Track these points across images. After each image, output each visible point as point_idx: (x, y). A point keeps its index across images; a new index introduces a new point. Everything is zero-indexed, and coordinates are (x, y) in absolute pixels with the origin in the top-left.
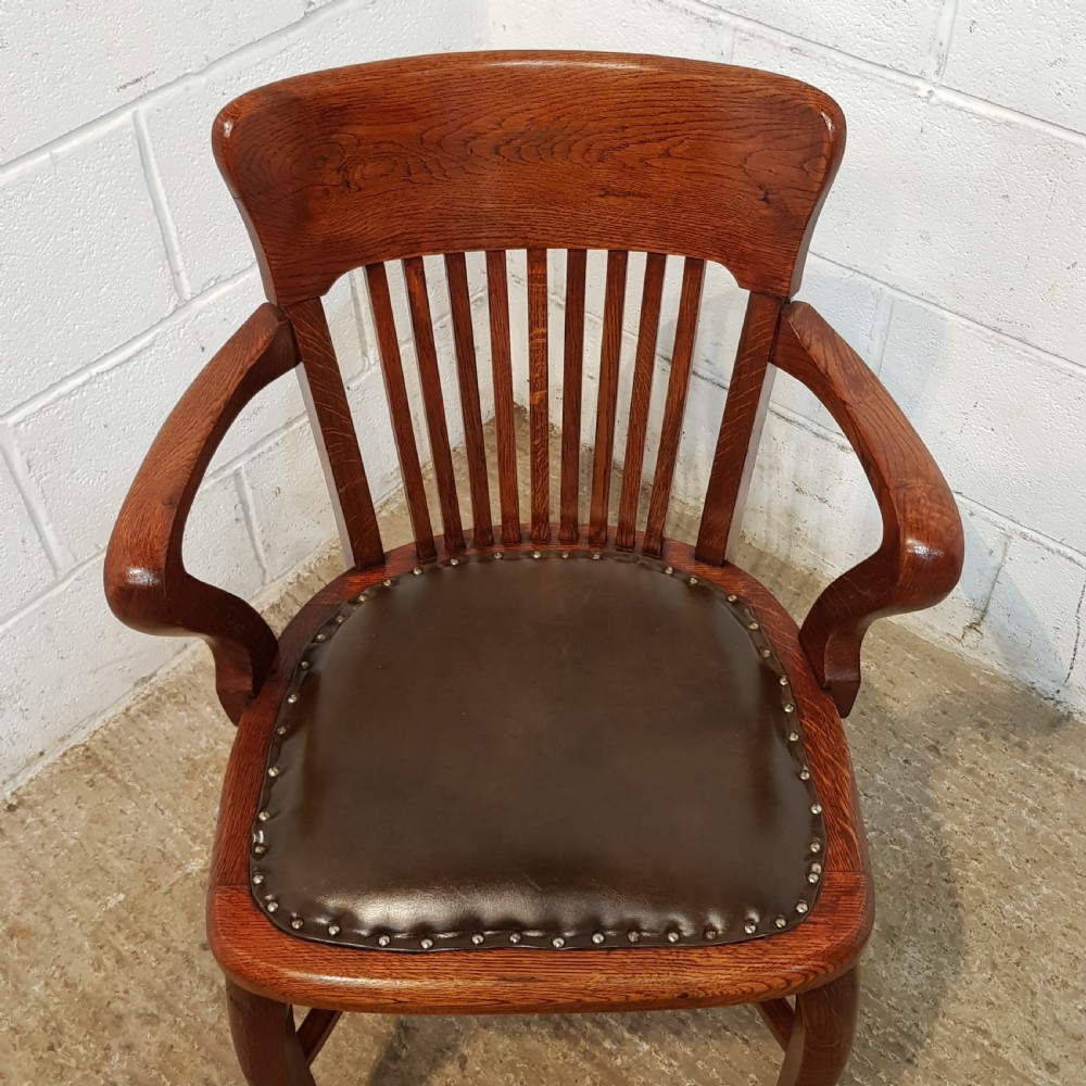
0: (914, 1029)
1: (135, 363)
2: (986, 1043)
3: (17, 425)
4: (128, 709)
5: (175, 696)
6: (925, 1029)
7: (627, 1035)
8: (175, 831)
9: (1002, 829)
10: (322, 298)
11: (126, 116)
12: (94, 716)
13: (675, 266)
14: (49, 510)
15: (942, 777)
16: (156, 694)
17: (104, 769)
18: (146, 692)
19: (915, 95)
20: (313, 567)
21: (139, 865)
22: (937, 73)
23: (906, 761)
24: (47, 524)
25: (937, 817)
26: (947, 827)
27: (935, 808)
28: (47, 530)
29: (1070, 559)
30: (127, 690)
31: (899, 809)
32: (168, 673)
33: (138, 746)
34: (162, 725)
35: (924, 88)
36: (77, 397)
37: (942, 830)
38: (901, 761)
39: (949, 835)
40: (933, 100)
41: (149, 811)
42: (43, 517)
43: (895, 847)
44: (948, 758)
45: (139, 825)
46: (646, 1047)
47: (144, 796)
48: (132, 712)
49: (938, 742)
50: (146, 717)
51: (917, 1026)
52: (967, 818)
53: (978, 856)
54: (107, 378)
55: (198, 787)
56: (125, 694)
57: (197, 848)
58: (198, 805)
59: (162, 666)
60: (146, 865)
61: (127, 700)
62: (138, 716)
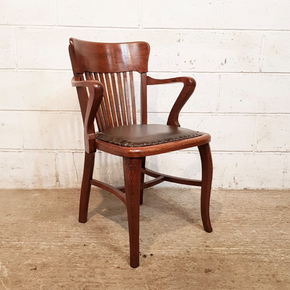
19: (15, 72)
22: (17, 67)
29: (69, 152)
35: (15, 70)
40: (18, 72)
52: (70, 202)
53: (75, 205)
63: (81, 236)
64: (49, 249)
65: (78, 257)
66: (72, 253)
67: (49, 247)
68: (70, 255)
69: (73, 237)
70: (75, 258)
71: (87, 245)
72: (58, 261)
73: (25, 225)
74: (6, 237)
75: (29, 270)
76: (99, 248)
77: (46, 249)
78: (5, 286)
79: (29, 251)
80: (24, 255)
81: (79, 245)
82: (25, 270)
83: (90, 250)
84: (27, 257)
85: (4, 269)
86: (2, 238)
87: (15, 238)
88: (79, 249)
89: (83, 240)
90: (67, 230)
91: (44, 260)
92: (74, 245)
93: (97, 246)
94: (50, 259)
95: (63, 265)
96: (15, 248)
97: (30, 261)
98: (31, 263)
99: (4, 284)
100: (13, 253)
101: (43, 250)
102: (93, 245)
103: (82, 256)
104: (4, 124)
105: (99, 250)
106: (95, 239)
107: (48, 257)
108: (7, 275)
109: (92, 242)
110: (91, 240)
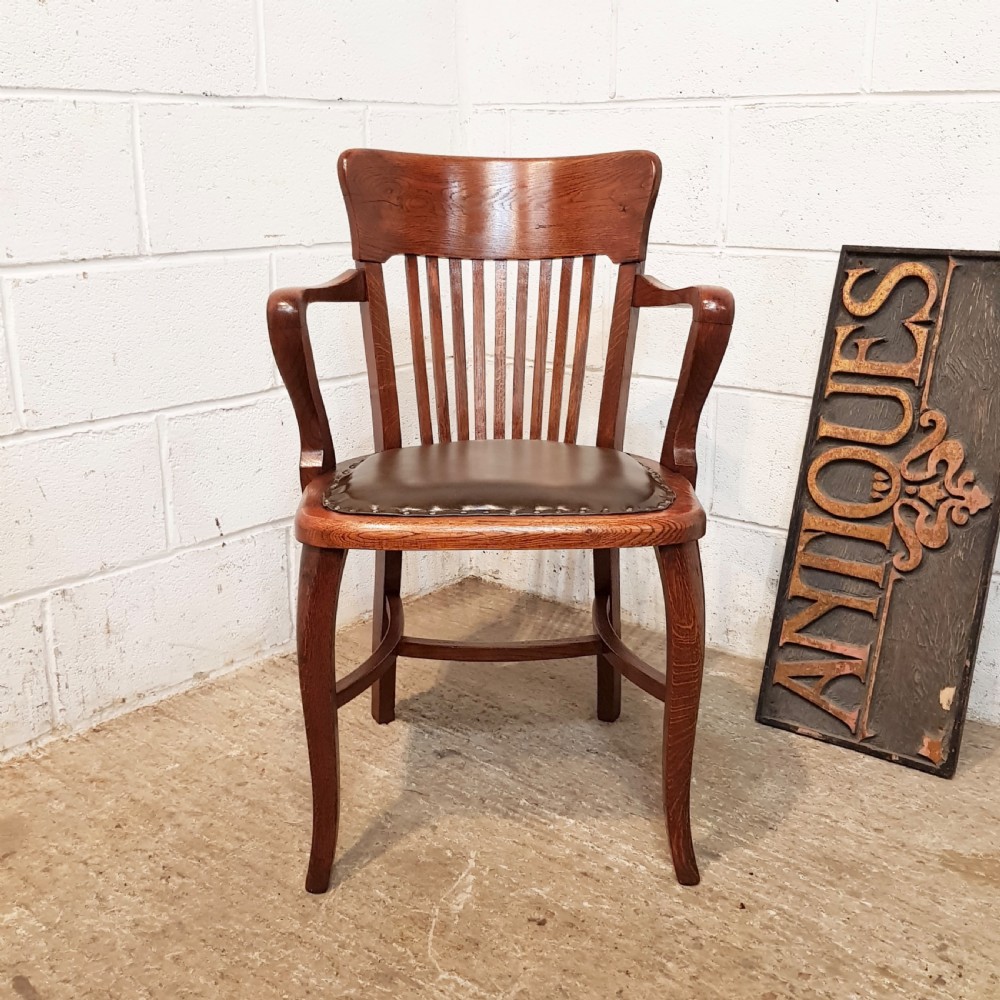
0: (774, 815)
1: (243, 413)
2: (828, 821)
3: (171, 419)
4: (187, 692)
6: (782, 815)
7: (557, 817)
8: (220, 739)
10: (383, 264)
11: (265, 254)
12: (164, 688)
13: (578, 263)
14: (174, 493)
16: (208, 686)
17: (168, 716)
18: (202, 685)
19: (714, 257)
21: (191, 753)
22: (723, 240)
24: (171, 503)
28: (170, 508)
30: (188, 677)
32: (219, 677)
33: (193, 706)
34: (212, 698)
35: (716, 251)
36: (206, 419)
40: (723, 257)
41: (200, 732)
42: (169, 499)
45: (192, 737)
46: (572, 821)
47: (197, 726)
48: (190, 693)
50: (200, 695)
51: (776, 814)
54: (225, 414)
55: (237, 722)
56: (187, 681)
57: (235, 746)
58: (237, 729)
59: (214, 670)
60: (196, 753)
61: (187, 687)
62: (194, 694)
63: (753, 869)
64: (627, 874)
65: (688, 940)
66: (683, 915)
67: (631, 865)
68: (669, 923)
69: (726, 863)
70: (680, 938)
71: (749, 907)
72: (622, 924)
73: (618, 767)
74: (541, 787)
75: (525, 920)
76: (784, 935)
77: (616, 870)
78: (433, 941)
79: (568, 857)
80: (546, 862)
81: (725, 898)
82: (515, 914)
83: (750, 930)
84: (550, 875)
85: (466, 887)
86: (530, 786)
87: (564, 798)
88: (715, 910)
89: (750, 886)
90: (723, 830)
91: (586, 904)
92: (711, 890)
93: (782, 927)
94: (606, 907)
95: (626, 946)
96: (542, 831)
97: (544, 892)
98: (545, 897)
99: (434, 934)
100: (524, 845)
101: (608, 868)
102: (771, 919)
103: (704, 942)
104: (665, 423)
105: (777, 942)
106: (791, 897)
107: (604, 900)
108: (461, 907)
109: (775, 905)
110: (776, 896)
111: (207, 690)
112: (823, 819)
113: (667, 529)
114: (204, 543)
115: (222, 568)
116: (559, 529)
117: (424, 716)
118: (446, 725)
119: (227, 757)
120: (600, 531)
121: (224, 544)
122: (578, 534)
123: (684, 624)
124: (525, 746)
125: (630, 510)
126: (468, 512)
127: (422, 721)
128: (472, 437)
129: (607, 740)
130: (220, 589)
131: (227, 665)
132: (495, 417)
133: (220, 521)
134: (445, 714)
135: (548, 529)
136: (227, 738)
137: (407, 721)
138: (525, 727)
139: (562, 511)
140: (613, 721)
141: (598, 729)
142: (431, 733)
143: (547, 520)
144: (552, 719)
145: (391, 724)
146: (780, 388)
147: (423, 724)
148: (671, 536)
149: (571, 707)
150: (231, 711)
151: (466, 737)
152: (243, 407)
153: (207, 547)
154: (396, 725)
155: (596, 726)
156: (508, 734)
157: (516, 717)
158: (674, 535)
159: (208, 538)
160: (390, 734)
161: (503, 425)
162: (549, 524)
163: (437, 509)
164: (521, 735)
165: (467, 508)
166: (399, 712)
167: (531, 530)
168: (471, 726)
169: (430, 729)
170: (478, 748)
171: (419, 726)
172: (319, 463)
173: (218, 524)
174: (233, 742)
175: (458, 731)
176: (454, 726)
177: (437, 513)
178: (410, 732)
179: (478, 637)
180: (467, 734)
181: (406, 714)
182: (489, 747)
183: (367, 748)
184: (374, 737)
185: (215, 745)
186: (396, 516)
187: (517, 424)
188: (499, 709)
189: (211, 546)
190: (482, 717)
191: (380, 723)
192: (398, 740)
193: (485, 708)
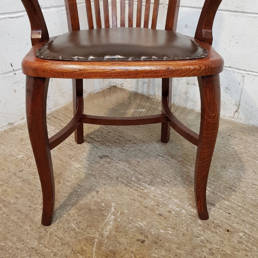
0: (234, 184)
1: (18, 19)
2: (256, 187)
4: (5, 130)
5: (19, 128)
6: (237, 184)
7: (147, 186)
8: (15, 151)
9: (251, 148)
15: (233, 140)
16: (14, 128)
18: (11, 127)
20: (60, 109)
21: (3, 157)
23: (222, 137)
25: (232, 146)
26: (236, 148)
27: (232, 145)
30: (6, 125)
31: (222, 145)
32: (18, 124)
33: (7, 136)
34: (15, 133)
36: (2, 21)
37: (235, 149)
38: (221, 138)
39: (237, 150)
41: (8, 147)
43: (222, 152)
44: (234, 137)
45: (5, 149)
46: (153, 188)
47: (7, 145)
48: (6, 131)
49: (230, 134)
50: (10, 131)
51: (235, 184)
52: (241, 147)
53: (246, 153)
54: (10, 20)
55: (23, 143)
56: (5, 126)
57: (21, 154)
58: (22, 146)
59: (16, 122)
60: (5, 157)
61: (6, 128)
62: (8, 131)
63: (230, 211)
64: (178, 214)
65: (207, 250)
66: (203, 236)
67: (179, 210)
68: (198, 241)
69: (218, 208)
70: (203, 249)
71: (231, 231)
72: (177, 242)
73: (170, 163)
74: (140, 172)
75: (135, 240)
76: (248, 247)
77: (173, 213)
78: (95, 252)
79: (153, 206)
80: (143, 208)
81: (220, 227)
82: (131, 236)
83: (233, 244)
84: (145, 215)
85: (110, 221)
86: (136, 171)
87: (150, 177)
88: (217, 233)
89: (230, 220)
90: (215, 192)
91: (161, 231)
92: (213, 222)
93: (246, 242)
94: (170, 232)
95: (180, 254)
96: (141, 193)
97: (142, 224)
98: (144, 227)
99: (96, 248)
100: (134, 200)
101: (170, 212)
102: (241, 237)
103: (214, 251)
104: (187, 26)
105: (245, 250)
106: (248, 226)
107: (169, 229)
108: (108, 233)
109: (242, 230)
110: (241, 225)
111: (13, 130)
112: (254, 186)
113: (207, 67)
114: (6, 73)
115: (15, 83)
116: (153, 68)
117: (95, 141)
118: (103, 144)
119: (17, 158)
120: (174, 69)
121: (15, 74)
122: (163, 70)
123: (211, 114)
124: (134, 153)
125: (188, 58)
126: (107, 59)
127: (94, 143)
128: (111, 26)
129: (165, 151)
130: (15, 91)
131: (21, 119)
132: (121, 18)
133: (12, 64)
134: (103, 140)
135: (147, 68)
136: (18, 150)
137: (89, 142)
138: (133, 145)
139: (154, 59)
140: (167, 143)
141: (161, 146)
142: (98, 148)
143: (148, 63)
144: (144, 142)
145: (83, 144)
146: (237, 9)
147: (95, 144)
148: (209, 71)
149: (151, 137)
150: (21, 138)
151: (111, 150)
152: (18, 17)
153: (8, 75)
154: (85, 144)
155: (160, 145)
156: (127, 148)
157: (130, 141)
158: (210, 70)
159: (8, 71)
160: (82, 148)
161: (124, 22)
162: (148, 65)
163: (91, 57)
164: (132, 148)
165: (107, 57)
166: (86, 139)
167: (139, 68)
168: (113, 145)
169: (97, 146)
170: (115, 154)
171: (93, 145)
172: (40, 36)
173: (12, 65)
174: (20, 152)
175: (108, 147)
176: (107, 145)
177: (92, 59)
178: (90, 147)
179: (116, 109)
180: (111, 148)
181: (88, 139)
182: (120, 154)
183: (73, 155)
184: (75, 149)
185: (13, 153)
186: (71, 61)
187: (130, 21)
188: (124, 138)
189: (10, 74)
190: (117, 141)
191: (78, 144)
192: (85, 151)
193: (119, 137)
